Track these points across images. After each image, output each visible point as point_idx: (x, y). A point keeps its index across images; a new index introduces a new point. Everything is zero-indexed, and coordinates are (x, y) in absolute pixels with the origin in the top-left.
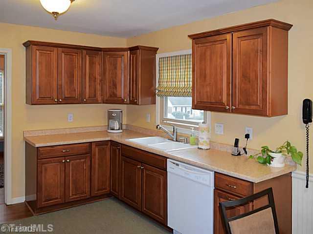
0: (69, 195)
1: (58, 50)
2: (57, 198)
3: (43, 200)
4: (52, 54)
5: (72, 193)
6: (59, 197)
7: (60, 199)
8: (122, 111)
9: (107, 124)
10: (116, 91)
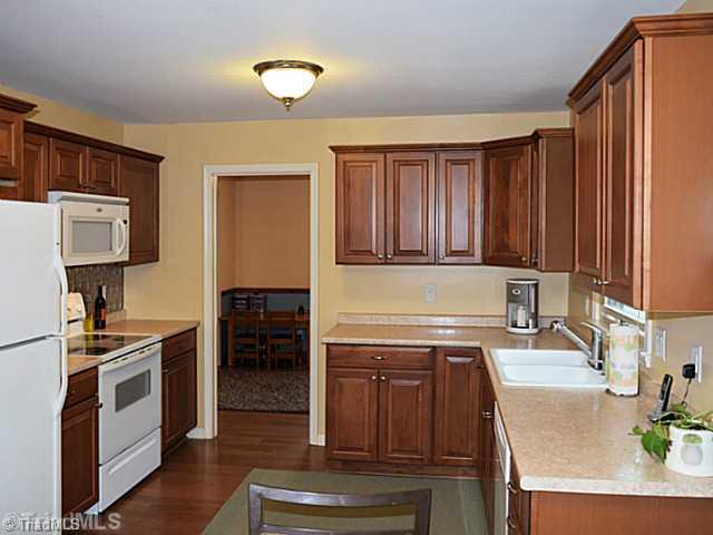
0: (387, 449)
1: (385, 157)
2: (361, 450)
3: (337, 446)
4: (374, 169)
5: (392, 446)
6: (366, 448)
7: (369, 452)
8: (536, 286)
9: (505, 314)
10: (508, 237)
